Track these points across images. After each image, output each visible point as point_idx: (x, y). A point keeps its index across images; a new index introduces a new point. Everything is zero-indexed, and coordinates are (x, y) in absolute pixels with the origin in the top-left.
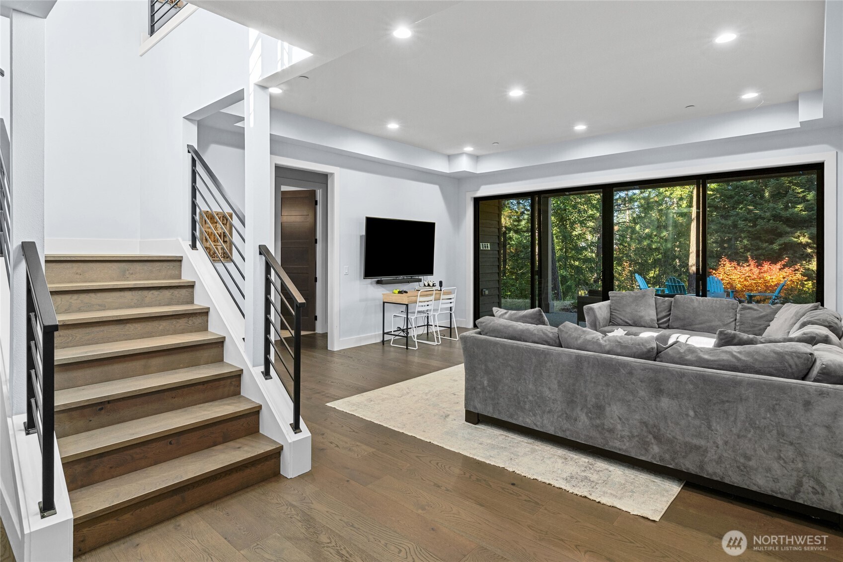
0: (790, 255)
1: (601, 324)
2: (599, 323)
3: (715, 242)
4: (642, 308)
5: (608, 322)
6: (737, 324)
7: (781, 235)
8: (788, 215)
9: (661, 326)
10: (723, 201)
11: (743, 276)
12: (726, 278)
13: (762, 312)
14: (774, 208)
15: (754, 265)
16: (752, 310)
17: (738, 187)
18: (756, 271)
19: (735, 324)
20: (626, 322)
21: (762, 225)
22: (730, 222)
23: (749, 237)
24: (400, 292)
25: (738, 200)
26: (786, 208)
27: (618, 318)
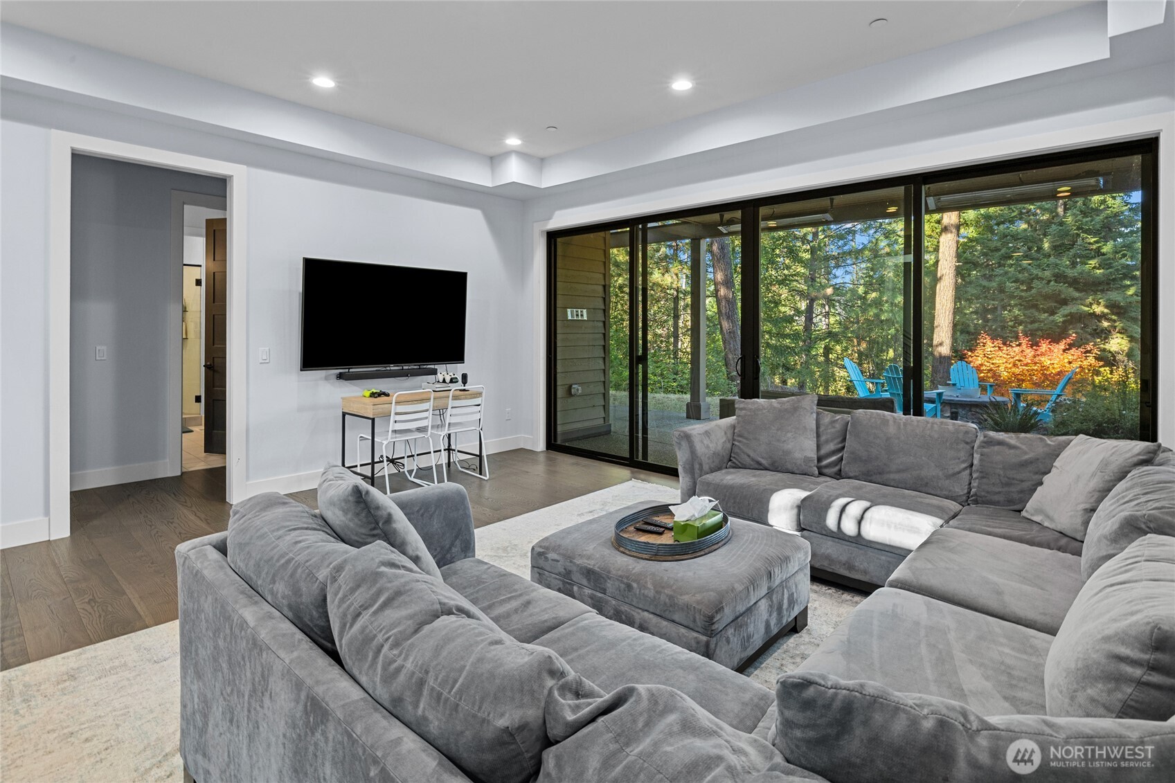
0: (1079, 331)
1: (706, 467)
2: (701, 465)
3: (976, 312)
4: (789, 435)
5: (726, 461)
6: (975, 475)
7: (1064, 302)
8: (1076, 274)
9: (826, 471)
10: (985, 255)
11: (1012, 360)
12: (986, 363)
13: (1026, 453)
14: (1057, 265)
15: (1027, 344)
16: (1005, 448)
17: (1007, 236)
18: (1030, 352)
19: (971, 474)
20: (758, 463)
21: (1040, 288)
22: (994, 284)
23: (1021, 305)
24: (373, 395)
25: (1006, 254)
26: (1074, 264)
27: (743, 452)
